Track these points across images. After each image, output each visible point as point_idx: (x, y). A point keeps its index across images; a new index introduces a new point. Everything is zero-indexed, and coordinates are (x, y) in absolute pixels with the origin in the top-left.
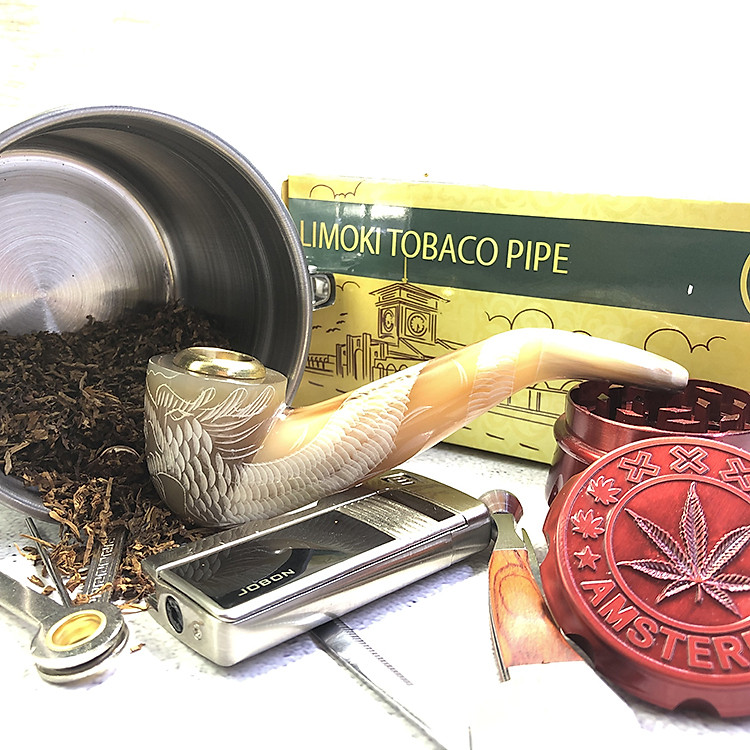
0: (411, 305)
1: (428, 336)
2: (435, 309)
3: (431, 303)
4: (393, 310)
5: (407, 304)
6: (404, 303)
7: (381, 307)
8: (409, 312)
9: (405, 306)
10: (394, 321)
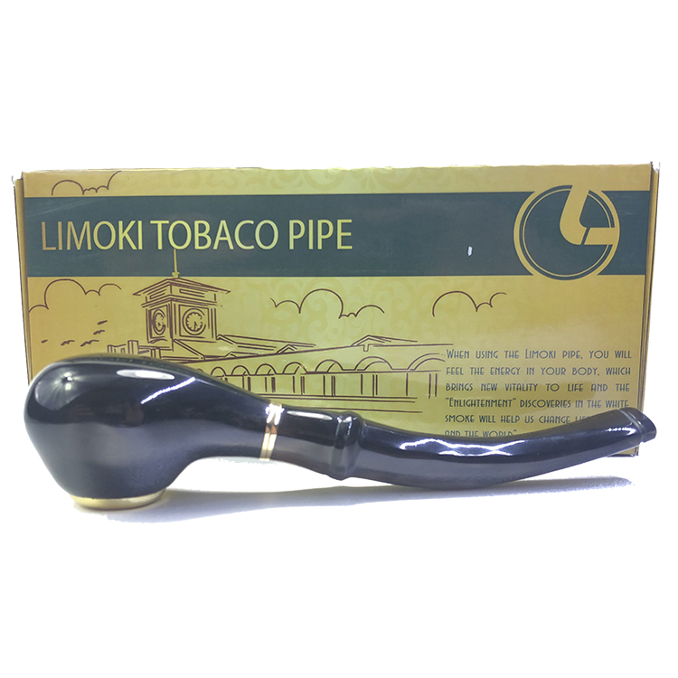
0: (185, 301)
1: (207, 334)
2: (214, 303)
3: (209, 296)
4: (164, 309)
5: (181, 301)
6: (177, 300)
7: (148, 308)
8: (183, 309)
9: (177, 304)
10: (165, 321)
